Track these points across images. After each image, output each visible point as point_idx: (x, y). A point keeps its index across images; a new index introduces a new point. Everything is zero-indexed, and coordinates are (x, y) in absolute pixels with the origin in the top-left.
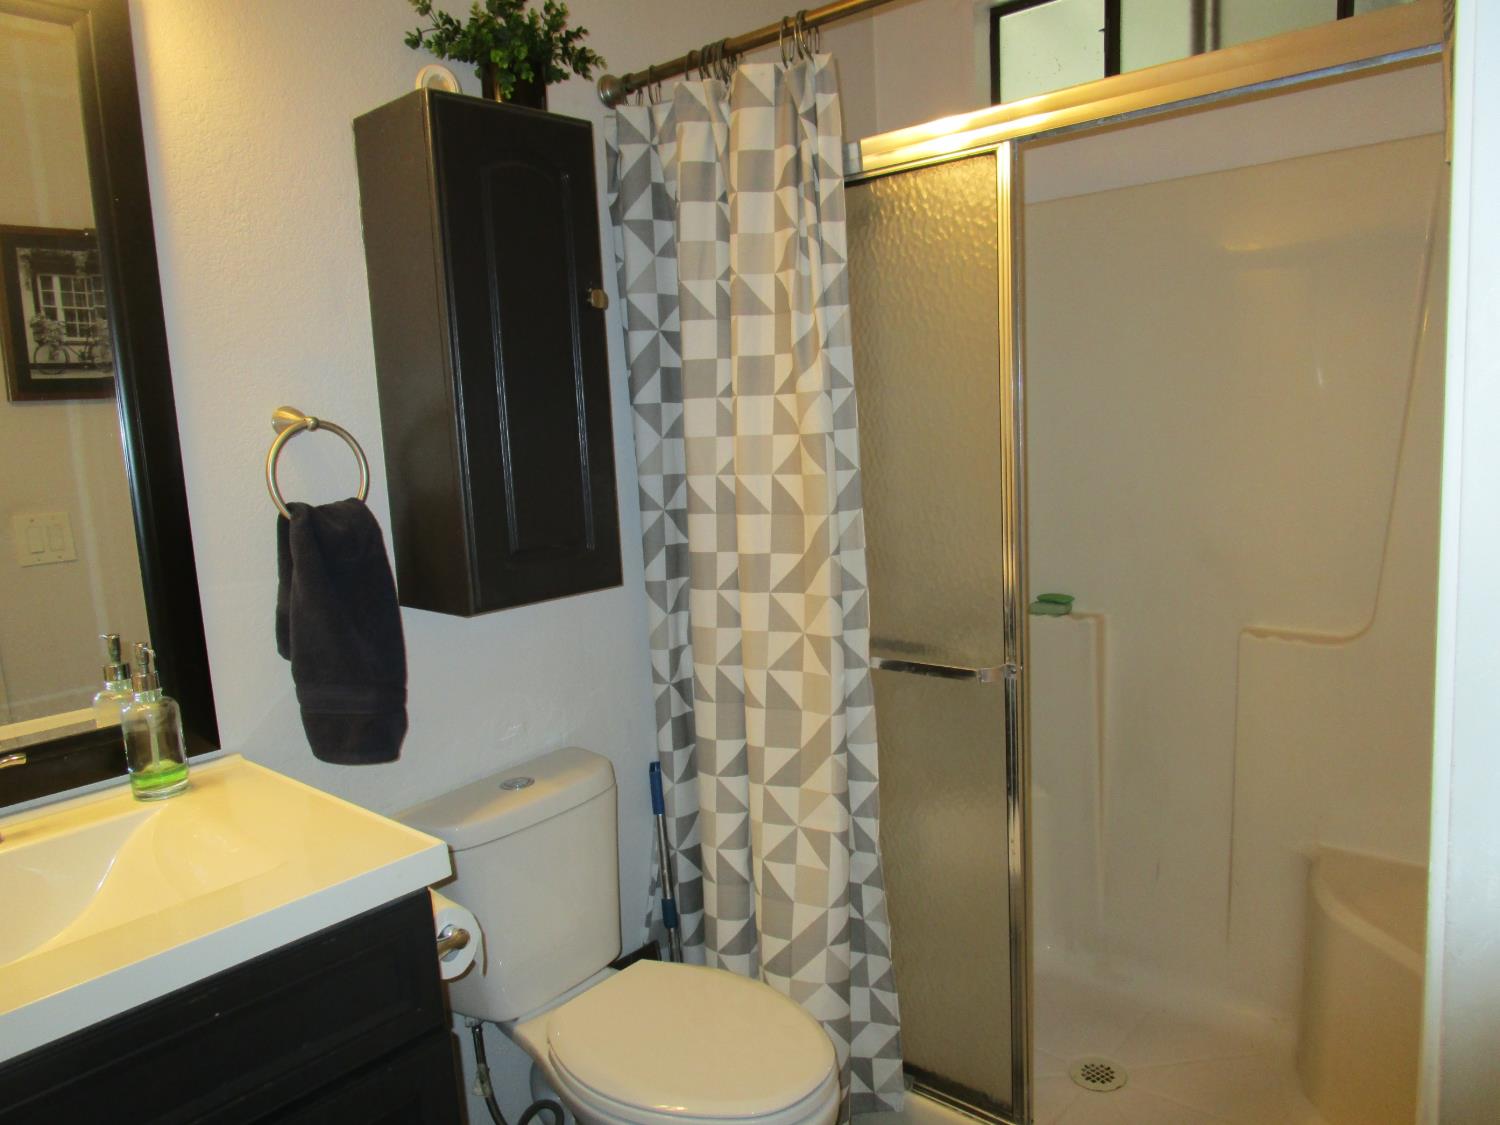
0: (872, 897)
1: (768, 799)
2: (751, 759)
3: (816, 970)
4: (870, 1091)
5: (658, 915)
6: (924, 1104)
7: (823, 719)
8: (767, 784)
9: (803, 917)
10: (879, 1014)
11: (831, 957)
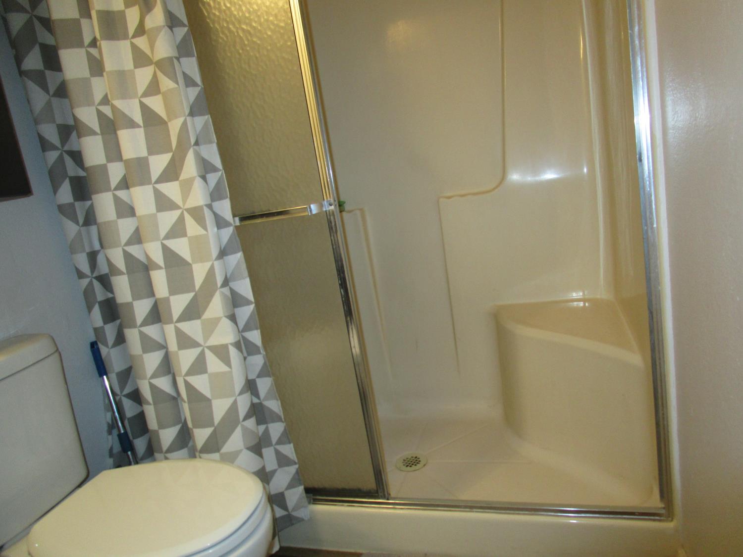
0: (264, 385)
1: (180, 334)
2: (160, 307)
3: (236, 441)
4: (287, 513)
5: (117, 448)
6: (323, 509)
7: (208, 265)
8: (176, 322)
9: (220, 408)
10: (283, 461)
11: (245, 430)
